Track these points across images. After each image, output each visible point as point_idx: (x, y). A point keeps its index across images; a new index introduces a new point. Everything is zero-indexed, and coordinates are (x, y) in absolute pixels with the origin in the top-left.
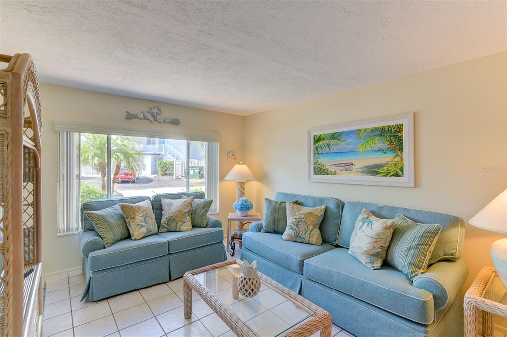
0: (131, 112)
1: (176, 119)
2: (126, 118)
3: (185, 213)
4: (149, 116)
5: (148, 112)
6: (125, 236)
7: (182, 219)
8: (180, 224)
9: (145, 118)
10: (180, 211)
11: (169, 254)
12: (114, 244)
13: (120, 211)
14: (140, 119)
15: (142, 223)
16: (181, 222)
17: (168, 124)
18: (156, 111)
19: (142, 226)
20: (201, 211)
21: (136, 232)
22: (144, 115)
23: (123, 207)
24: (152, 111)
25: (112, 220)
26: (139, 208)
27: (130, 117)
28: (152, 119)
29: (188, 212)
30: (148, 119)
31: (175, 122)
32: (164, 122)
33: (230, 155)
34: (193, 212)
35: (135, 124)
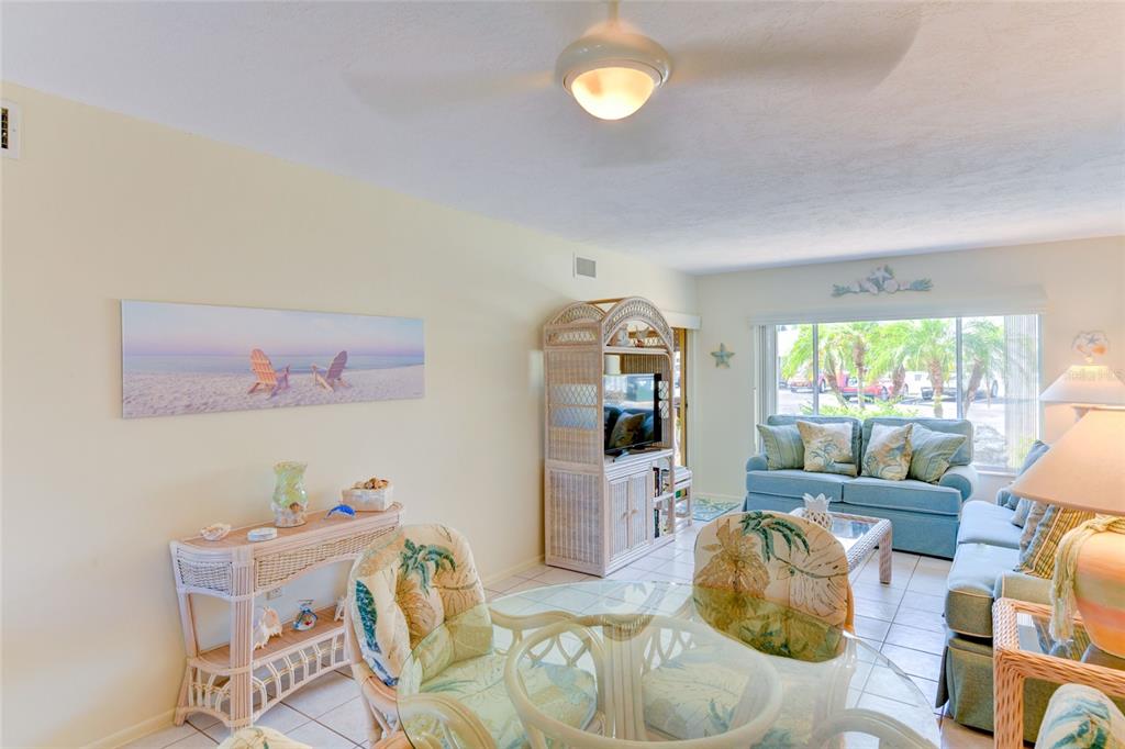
0: (841, 285)
1: (922, 281)
2: (833, 295)
3: (893, 449)
4: (868, 285)
5: (869, 279)
6: (789, 462)
7: (886, 459)
8: (882, 466)
9: (863, 290)
10: (885, 445)
11: (842, 502)
13: (797, 431)
14: (855, 292)
15: (819, 452)
16: (884, 463)
17: (907, 292)
18: (880, 274)
19: (818, 455)
20: (931, 452)
21: (811, 462)
22: (860, 286)
23: (799, 425)
24: (875, 277)
25: (783, 440)
26: (822, 430)
27: (839, 292)
28: (874, 289)
29: (902, 449)
30: (867, 291)
31: (922, 286)
32: (898, 290)
33: (1083, 341)
34: (914, 453)
35: (847, 302)
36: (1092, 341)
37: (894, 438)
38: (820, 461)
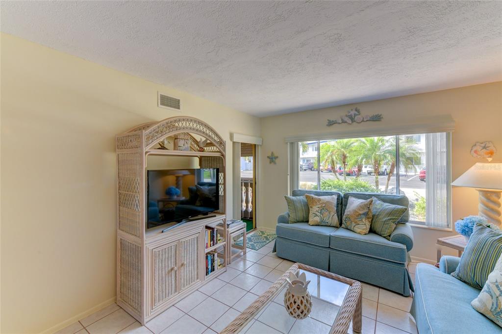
0: (332, 120)
1: (376, 116)
2: (327, 125)
3: (360, 214)
4: (346, 119)
5: (346, 116)
6: (301, 219)
7: (356, 220)
8: (353, 224)
9: (344, 122)
10: (356, 211)
11: (329, 247)
12: (295, 222)
13: (305, 200)
14: (339, 123)
15: (317, 213)
16: (355, 223)
17: (368, 122)
18: (353, 113)
19: (317, 215)
21: (313, 219)
22: (342, 120)
23: (307, 197)
24: (350, 114)
25: (299, 205)
26: (320, 200)
27: (331, 123)
28: (349, 121)
29: (366, 214)
30: (346, 122)
31: (377, 118)
32: (363, 121)
33: (478, 148)
34: (373, 216)
35: (335, 128)
36: (485, 147)
37: (361, 207)
38: (317, 219)
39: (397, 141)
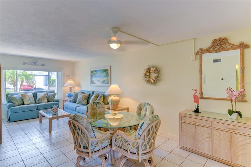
0: (25, 62)
1: (43, 64)
2: (23, 64)
3: (45, 97)
4: (32, 63)
5: (32, 62)
8: (43, 100)
9: (31, 64)
10: (43, 96)
11: (38, 109)
12: (18, 106)
14: (29, 64)
18: (35, 61)
19: (28, 101)
20: (52, 96)
21: (26, 102)
22: (30, 63)
23: (21, 95)
24: (33, 62)
25: (18, 99)
26: (28, 95)
27: (24, 63)
28: (33, 64)
29: (46, 97)
31: (43, 65)
32: (39, 65)
33: (67, 77)
34: (48, 97)
35: (26, 66)
36: (68, 77)
37: (45, 95)
38: (29, 102)
39: (49, 73)
